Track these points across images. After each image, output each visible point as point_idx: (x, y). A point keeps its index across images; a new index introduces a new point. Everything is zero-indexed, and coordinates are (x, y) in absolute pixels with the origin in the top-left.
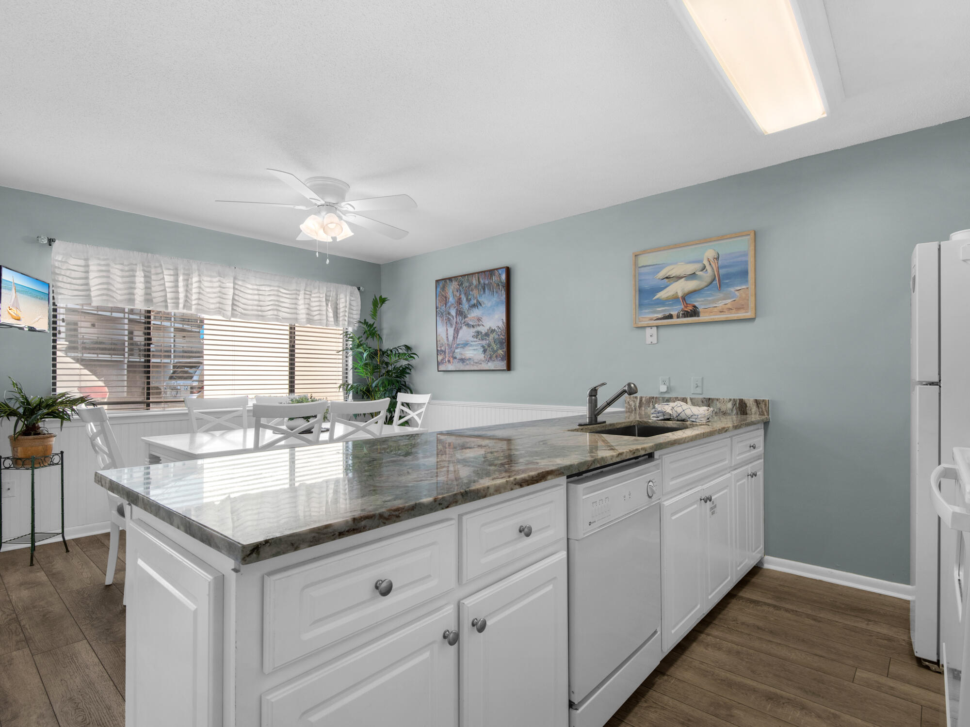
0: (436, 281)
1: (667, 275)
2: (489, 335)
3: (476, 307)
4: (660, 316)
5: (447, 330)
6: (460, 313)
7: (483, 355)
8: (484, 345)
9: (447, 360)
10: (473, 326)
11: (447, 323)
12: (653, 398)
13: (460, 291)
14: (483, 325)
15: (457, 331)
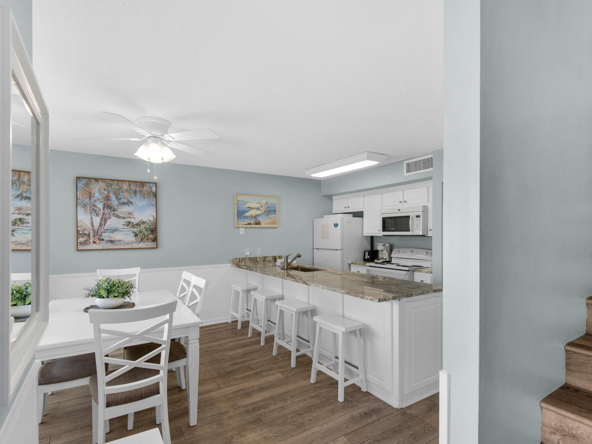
0: (77, 177)
1: (249, 207)
2: (140, 225)
3: (127, 205)
4: (246, 223)
5: (92, 218)
6: (108, 206)
7: (134, 238)
8: (136, 231)
9: (91, 241)
10: (124, 218)
11: (91, 212)
12: (244, 258)
13: (109, 191)
14: (134, 218)
15: (104, 220)
